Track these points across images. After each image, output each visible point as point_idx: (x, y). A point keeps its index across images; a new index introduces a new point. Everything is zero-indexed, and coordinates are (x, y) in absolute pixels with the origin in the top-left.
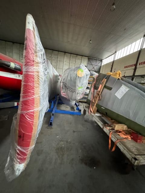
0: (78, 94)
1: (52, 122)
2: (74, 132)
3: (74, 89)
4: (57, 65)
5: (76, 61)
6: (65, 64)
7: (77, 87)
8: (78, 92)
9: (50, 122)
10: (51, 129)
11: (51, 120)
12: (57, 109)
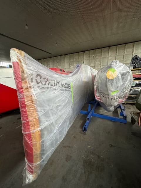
0: (113, 99)
1: (86, 127)
2: (111, 146)
3: (106, 93)
4: (101, 63)
5: (125, 51)
6: (110, 59)
7: (109, 92)
8: (112, 97)
9: (84, 127)
10: (84, 135)
11: (85, 124)
12: (95, 112)
